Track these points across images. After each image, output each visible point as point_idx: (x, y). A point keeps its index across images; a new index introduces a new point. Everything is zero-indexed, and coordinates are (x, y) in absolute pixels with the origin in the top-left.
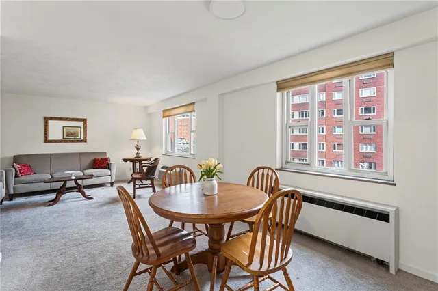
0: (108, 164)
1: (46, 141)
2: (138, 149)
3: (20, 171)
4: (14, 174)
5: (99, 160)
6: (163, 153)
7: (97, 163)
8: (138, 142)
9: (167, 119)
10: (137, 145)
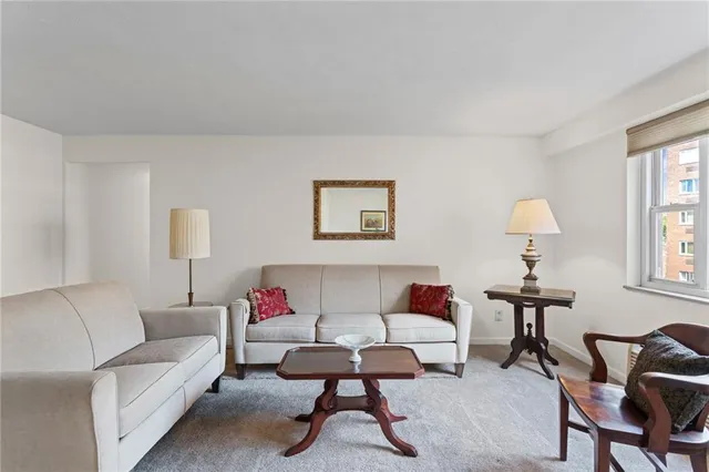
0: (448, 305)
1: (318, 236)
2: (530, 264)
3: (260, 306)
4: (247, 316)
5: (424, 289)
6: (629, 284)
7: (420, 296)
8: (531, 241)
9: (648, 156)
10: (528, 250)
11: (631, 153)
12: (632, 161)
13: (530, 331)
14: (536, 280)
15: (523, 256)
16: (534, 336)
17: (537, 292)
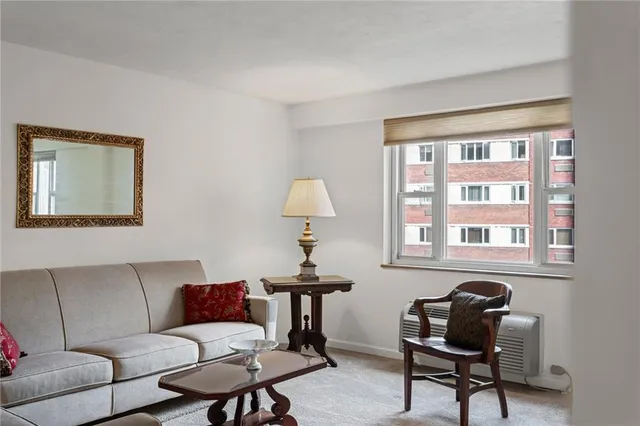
1: (26, 219)
2: (307, 248)
5: (208, 290)
6: (385, 263)
7: (205, 300)
8: (308, 224)
9: (397, 147)
10: (305, 235)
11: (388, 142)
12: (387, 149)
13: (307, 324)
14: (315, 266)
15: (300, 241)
16: (310, 328)
17: (317, 278)
